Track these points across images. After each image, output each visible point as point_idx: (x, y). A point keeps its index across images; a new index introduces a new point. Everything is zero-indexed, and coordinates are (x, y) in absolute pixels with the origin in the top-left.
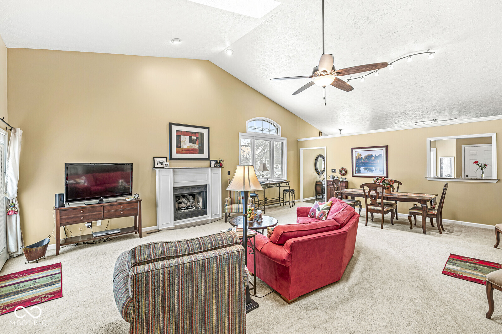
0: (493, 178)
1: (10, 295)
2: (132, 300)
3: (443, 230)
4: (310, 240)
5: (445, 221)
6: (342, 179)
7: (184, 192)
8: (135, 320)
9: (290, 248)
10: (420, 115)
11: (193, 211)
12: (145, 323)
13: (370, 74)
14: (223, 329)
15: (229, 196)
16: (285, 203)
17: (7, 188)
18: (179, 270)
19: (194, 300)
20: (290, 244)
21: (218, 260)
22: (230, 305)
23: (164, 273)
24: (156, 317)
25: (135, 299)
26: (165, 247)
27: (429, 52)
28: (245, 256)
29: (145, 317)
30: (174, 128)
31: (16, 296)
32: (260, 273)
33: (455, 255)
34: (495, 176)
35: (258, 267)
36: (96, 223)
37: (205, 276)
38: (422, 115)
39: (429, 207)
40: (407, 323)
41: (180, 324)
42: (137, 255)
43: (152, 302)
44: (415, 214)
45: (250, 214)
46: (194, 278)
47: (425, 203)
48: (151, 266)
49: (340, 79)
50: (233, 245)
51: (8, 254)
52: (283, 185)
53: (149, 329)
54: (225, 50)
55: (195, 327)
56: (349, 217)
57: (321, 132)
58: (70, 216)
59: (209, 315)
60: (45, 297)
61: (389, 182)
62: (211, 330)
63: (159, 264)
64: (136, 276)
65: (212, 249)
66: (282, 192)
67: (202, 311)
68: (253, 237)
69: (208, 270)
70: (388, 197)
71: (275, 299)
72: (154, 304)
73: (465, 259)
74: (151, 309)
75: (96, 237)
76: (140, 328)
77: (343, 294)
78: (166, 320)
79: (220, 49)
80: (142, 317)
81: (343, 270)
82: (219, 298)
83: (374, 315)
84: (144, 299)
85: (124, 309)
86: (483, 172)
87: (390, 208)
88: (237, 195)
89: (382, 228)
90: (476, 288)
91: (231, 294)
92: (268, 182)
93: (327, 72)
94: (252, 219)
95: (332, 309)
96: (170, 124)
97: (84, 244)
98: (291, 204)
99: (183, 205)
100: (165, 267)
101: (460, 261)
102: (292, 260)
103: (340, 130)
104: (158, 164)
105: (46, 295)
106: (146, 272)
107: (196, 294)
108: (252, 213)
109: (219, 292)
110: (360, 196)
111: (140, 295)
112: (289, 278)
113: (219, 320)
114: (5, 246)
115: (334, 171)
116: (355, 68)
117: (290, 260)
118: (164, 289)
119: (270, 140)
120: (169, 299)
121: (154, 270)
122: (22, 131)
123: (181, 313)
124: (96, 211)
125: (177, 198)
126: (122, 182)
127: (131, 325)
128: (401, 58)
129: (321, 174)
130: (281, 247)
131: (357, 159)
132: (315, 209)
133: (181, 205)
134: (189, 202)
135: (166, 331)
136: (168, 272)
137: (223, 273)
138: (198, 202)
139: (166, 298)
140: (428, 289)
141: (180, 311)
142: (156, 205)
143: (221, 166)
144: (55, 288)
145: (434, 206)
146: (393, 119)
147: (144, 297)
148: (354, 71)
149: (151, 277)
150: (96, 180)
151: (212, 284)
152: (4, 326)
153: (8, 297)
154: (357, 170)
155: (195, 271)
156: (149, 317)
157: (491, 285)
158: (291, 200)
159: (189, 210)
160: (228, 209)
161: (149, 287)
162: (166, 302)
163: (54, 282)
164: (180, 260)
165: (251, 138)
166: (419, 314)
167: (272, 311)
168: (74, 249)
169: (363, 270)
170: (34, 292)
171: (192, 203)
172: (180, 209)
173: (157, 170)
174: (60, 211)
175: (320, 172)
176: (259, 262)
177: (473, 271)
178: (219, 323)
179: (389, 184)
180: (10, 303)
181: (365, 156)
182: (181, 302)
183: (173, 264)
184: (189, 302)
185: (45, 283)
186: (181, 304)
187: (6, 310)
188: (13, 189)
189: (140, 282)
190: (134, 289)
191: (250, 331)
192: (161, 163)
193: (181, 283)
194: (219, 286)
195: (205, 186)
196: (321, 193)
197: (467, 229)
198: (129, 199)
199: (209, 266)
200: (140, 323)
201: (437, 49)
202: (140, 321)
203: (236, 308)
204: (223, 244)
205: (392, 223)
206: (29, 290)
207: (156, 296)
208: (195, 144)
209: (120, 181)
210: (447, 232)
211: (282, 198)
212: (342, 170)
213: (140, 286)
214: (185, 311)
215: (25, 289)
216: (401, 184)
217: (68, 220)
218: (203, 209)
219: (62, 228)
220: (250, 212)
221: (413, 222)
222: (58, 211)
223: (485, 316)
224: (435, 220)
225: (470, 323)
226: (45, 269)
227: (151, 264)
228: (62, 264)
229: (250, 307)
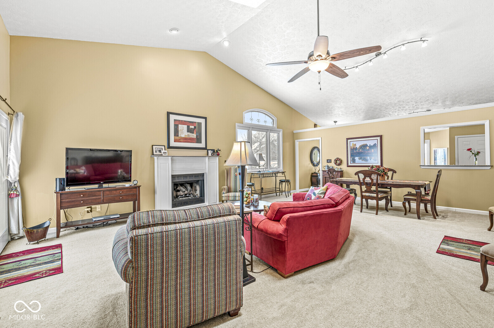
0: (486, 165)
1: (12, 271)
2: (131, 261)
3: (437, 215)
4: (306, 216)
5: (439, 208)
6: (337, 169)
7: (182, 180)
8: (134, 280)
9: (286, 223)
10: (414, 106)
11: (191, 199)
12: (143, 284)
13: (364, 63)
14: (221, 295)
15: (226, 185)
16: (281, 193)
17: (9, 171)
18: (177, 234)
19: (192, 265)
20: (287, 219)
21: (215, 227)
22: (228, 272)
23: (162, 237)
24: (155, 278)
25: (134, 260)
26: (164, 214)
27: (422, 40)
28: (242, 226)
29: (144, 278)
30: (173, 118)
31: (18, 272)
32: (256, 251)
33: (449, 237)
34: (488, 163)
35: (255, 245)
36: (96, 208)
37: (203, 242)
38: (416, 105)
39: (423, 193)
40: (402, 294)
41: (178, 287)
42: (136, 220)
43: (151, 264)
44: (409, 201)
45: (247, 198)
46: (192, 243)
47: (419, 189)
48: (150, 230)
49: (334, 65)
50: (230, 215)
51: (10, 236)
52: (279, 175)
53: (148, 290)
54: (222, 41)
55: (193, 291)
56: (344, 198)
57: (317, 125)
58: (70, 200)
59: (206, 280)
60: (46, 273)
61: (383, 170)
62: (209, 295)
63: (158, 229)
64: (135, 238)
65: (210, 218)
66: (278, 182)
67: (200, 275)
68: (250, 214)
69: (205, 236)
70: (382, 184)
71: (271, 274)
72: (152, 266)
73: (459, 240)
74: (150, 271)
75: (96, 221)
76: (139, 289)
77: (338, 270)
78: (164, 282)
79: (218, 39)
80: (141, 278)
81: (338, 248)
82: (217, 264)
83: (370, 288)
84: (143, 261)
85: (123, 270)
86: (476, 158)
87: (385, 195)
88: (234, 172)
89: (377, 214)
90: (470, 265)
91: (228, 261)
92: (264, 172)
93: (322, 57)
94: (249, 203)
95: (327, 283)
96: (169, 114)
97: (84, 229)
98: (287, 194)
99: (181, 193)
100: (163, 231)
101: (454, 242)
102: (288, 234)
103: (335, 122)
104: (156, 152)
105: (47, 271)
106: (145, 234)
107: (194, 259)
108: (248, 197)
109: (217, 259)
110: (355, 183)
111: (139, 257)
112: (285, 253)
113: (217, 286)
114: (7, 227)
115: (329, 161)
116: (349, 53)
117: (286, 234)
118: (163, 252)
119: (266, 131)
120: (168, 262)
121: (153, 233)
122: (23, 116)
123: (180, 276)
124: (95, 196)
125: (176, 186)
126: (121, 172)
127: (130, 285)
128: (395, 47)
129: (316, 166)
130: (277, 223)
131: (352, 149)
132: (310, 194)
133: (179, 193)
134: (187, 190)
135: (164, 293)
136: (167, 236)
137: (221, 240)
138: (196, 190)
139: (165, 260)
140: (422, 266)
141: (179, 274)
142: (154, 192)
143: (218, 155)
144: (56, 265)
145: (429, 192)
146: (387, 110)
147: (143, 259)
148: (349, 56)
149: (149, 239)
150: (95, 170)
151: (209, 250)
152: (6, 297)
153: (10, 272)
154: (352, 160)
155: (193, 236)
156: (147, 279)
157: (485, 257)
158: (287, 190)
159: (187, 198)
160: (225, 197)
161: (147, 249)
162: (165, 265)
163: (54, 260)
164: (178, 226)
165: (248, 128)
166: (414, 286)
167: (269, 285)
168: (74, 233)
169: (359, 250)
170: (35, 269)
171: (190, 191)
172: (178, 197)
173: (156, 158)
174: (61, 194)
175: (315, 163)
176: (255, 240)
177: (467, 251)
178: (217, 289)
179: (384, 171)
180: (12, 278)
181: (360, 146)
182: (179, 266)
183: (172, 228)
184: (187, 267)
185: (46, 261)
186: (179, 268)
187: (8, 284)
188: (15, 172)
189: (139, 243)
190: (133, 251)
191: (247, 301)
192: (159, 151)
193: (179, 247)
194: (217, 253)
195: (203, 175)
196: (316, 184)
197: (460, 215)
198: (128, 185)
199: (206, 233)
200: (139, 284)
201: (431, 37)
202: (139, 282)
203: (233, 275)
204: (220, 214)
205: (387, 210)
206: (30, 267)
207: (155, 258)
208: (193, 133)
209: (119, 171)
210: (441, 217)
211: (278, 188)
212: (337, 160)
213: (139, 248)
214: (183, 275)
215: (27, 266)
216: (396, 172)
217: (68, 204)
218: (200, 197)
219: (62, 211)
220: (247, 195)
221: (408, 210)
222: (59, 194)
223: (480, 288)
224: (429, 206)
225: (464, 294)
226: (46, 249)
227: (149, 228)
228: (62, 245)
229: (247, 280)
